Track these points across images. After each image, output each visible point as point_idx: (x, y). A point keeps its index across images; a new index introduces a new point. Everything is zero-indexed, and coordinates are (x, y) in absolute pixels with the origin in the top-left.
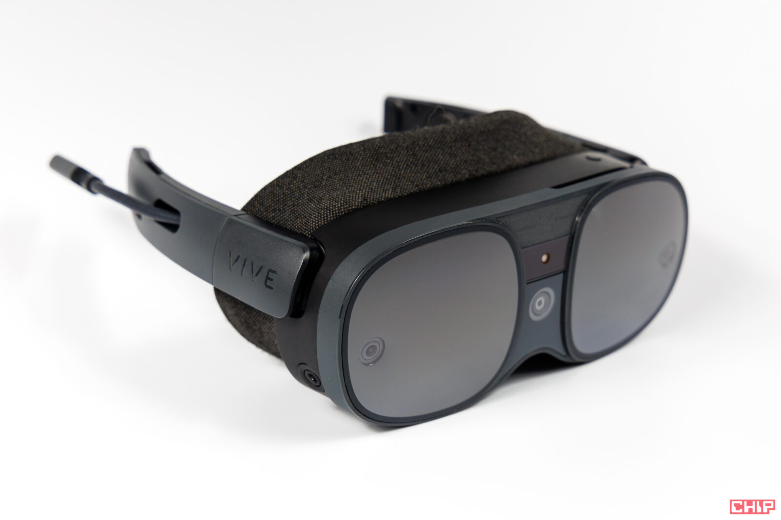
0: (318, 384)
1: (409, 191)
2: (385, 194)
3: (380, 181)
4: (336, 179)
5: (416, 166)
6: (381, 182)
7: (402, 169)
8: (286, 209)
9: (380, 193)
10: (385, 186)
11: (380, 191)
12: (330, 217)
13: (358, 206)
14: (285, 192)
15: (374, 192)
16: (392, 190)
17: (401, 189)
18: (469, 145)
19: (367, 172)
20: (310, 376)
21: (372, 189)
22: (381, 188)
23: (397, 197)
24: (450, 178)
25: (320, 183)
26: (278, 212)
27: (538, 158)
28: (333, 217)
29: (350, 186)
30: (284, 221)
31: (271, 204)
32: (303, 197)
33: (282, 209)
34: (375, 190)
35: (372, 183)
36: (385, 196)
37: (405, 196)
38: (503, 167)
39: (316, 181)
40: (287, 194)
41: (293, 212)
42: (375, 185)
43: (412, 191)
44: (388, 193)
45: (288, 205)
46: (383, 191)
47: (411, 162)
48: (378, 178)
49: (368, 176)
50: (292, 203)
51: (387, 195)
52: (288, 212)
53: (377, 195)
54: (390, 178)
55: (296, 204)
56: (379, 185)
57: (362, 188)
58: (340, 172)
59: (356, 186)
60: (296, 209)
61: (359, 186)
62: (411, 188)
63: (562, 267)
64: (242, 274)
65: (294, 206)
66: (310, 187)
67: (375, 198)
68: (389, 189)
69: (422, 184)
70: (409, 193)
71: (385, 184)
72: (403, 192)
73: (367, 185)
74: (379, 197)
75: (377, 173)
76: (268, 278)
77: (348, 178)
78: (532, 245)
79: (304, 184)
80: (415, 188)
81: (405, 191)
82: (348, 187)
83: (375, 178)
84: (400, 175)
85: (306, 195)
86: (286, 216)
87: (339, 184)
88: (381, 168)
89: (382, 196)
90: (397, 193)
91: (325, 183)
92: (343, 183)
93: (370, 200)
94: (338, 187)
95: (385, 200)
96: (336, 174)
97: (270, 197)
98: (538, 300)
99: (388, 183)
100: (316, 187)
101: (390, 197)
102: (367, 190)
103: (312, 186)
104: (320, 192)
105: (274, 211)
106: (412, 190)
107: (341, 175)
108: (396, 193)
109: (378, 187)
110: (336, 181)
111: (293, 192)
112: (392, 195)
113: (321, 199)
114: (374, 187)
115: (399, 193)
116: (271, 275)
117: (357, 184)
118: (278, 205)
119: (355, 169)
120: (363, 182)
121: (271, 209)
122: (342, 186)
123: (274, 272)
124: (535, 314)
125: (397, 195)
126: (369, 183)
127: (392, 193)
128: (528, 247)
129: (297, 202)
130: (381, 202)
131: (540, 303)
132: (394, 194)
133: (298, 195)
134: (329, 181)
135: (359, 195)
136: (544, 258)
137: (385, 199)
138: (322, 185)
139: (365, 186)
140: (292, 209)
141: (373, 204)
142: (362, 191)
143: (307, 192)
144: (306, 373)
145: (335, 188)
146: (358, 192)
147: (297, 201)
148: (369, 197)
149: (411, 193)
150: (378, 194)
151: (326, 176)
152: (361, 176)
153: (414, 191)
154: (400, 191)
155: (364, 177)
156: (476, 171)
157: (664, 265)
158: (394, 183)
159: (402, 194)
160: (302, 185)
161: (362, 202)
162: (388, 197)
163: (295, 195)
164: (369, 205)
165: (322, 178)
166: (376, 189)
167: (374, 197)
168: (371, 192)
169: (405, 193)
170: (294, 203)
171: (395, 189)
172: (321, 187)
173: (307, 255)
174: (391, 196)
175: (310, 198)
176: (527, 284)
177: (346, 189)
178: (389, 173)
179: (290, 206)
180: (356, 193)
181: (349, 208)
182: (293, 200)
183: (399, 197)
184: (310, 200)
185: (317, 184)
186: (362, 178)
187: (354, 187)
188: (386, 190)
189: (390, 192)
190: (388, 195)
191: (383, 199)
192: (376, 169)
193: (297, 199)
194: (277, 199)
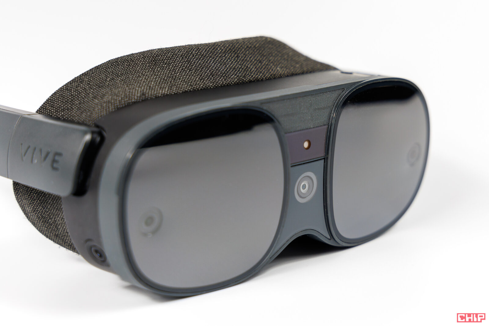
0: (102, 259)
1: (183, 90)
2: (162, 91)
3: (157, 81)
4: (118, 80)
5: (190, 70)
6: (159, 81)
7: (178, 72)
8: (73, 108)
9: (157, 90)
10: (161, 85)
11: (157, 88)
12: (112, 108)
13: (137, 99)
14: (72, 94)
15: (152, 89)
16: (168, 88)
17: (177, 87)
18: (238, 57)
19: (146, 74)
20: (97, 251)
21: (150, 87)
22: (158, 86)
23: (173, 93)
24: (221, 81)
25: (104, 84)
26: (66, 111)
27: (298, 71)
28: (114, 108)
29: (130, 85)
30: (71, 117)
31: (61, 105)
32: (89, 96)
33: (70, 108)
34: (152, 88)
35: (151, 82)
36: (162, 92)
37: (180, 93)
38: (268, 75)
39: (100, 83)
40: (74, 95)
41: (79, 109)
42: (153, 84)
43: (187, 90)
44: (165, 90)
45: (75, 104)
46: (160, 89)
47: (186, 67)
48: (155, 79)
49: (147, 77)
50: (79, 102)
51: (163, 92)
52: (75, 109)
53: (154, 91)
54: (167, 79)
55: (82, 102)
56: (156, 84)
57: (141, 86)
58: (122, 74)
59: (136, 84)
60: (82, 106)
61: (139, 84)
62: (185, 87)
63: (322, 154)
64: (32, 161)
65: (80, 104)
66: (95, 87)
67: (153, 93)
68: (166, 87)
69: (196, 84)
70: (184, 91)
71: (162, 83)
72: (178, 90)
73: (146, 84)
74: (156, 93)
75: (155, 75)
76: (54, 161)
77: (128, 79)
78: (294, 132)
79: (90, 86)
80: (189, 87)
81: (180, 89)
82: (129, 85)
83: (153, 78)
84: (176, 77)
85: (92, 94)
86: (73, 113)
87: (121, 83)
88: (159, 71)
89: (159, 92)
90: (173, 90)
91: (108, 84)
92: (124, 83)
93: (148, 95)
94: (120, 86)
95: (162, 96)
96: (118, 76)
97: (60, 99)
98: (303, 184)
99: (165, 83)
100: (100, 87)
101: (167, 94)
102: (146, 88)
103: (97, 86)
104: (103, 91)
105: (63, 110)
106: (186, 88)
107: (123, 77)
108: (171, 91)
109: (156, 85)
110: (118, 81)
111: (80, 93)
112: (169, 92)
113: (104, 95)
114: (152, 85)
115: (174, 90)
116: (57, 158)
117: (137, 83)
118: (66, 105)
119: (135, 72)
120: (142, 81)
121: (60, 109)
122: (123, 84)
123: (59, 154)
124: (301, 197)
125: (172, 92)
126: (148, 82)
127: (168, 90)
128: (291, 132)
129: (83, 101)
130: (159, 97)
131: (304, 187)
132: (170, 91)
133: (84, 95)
134: (112, 82)
135: (138, 91)
136: (306, 145)
137: (161, 94)
138: (105, 85)
139: (144, 84)
140: (79, 106)
141: (151, 98)
142: (141, 88)
143: (92, 91)
144: (93, 249)
145: (117, 86)
146: (137, 88)
147: (83, 99)
148: (147, 92)
149: (186, 91)
150: (156, 91)
151: (109, 79)
152: (141, 77)
153: (188, 89)
154: (176, 89)
155: (143, 77)
156: (244, 77)
157: (412, 165)
158: (171, 82)
159: (178, 92)
160: (87, 87)
161: (140, 96)
162: (164, 93)
163: (82, 96)
164: (147, 99)
165: (106, 80)
166: (154, 87)
167: (151, 93)
168: (149, 89)
169: (180, 91)
170: (80, 102)
171: (171, 87)
172: (104, 87)
173: (88, 137)
174: (167, 92)
175: (95, 96)
176: (292, 166)
177: (127, 86)
178: (166, 75)
179: (77, 104)
180: (136, 89)
181: (129, 101)
182: (80, 99)
183: (175, 94)
184: (95, 97)
185: (101, 85)
186: (141, 78)
187: (134, 85)
188: (163, 88)
189: (167, 90)
190: (165, 92)
191: (160, 95)
192: (154, 71)
193: (83, 98)
194: (66, 100)
